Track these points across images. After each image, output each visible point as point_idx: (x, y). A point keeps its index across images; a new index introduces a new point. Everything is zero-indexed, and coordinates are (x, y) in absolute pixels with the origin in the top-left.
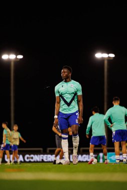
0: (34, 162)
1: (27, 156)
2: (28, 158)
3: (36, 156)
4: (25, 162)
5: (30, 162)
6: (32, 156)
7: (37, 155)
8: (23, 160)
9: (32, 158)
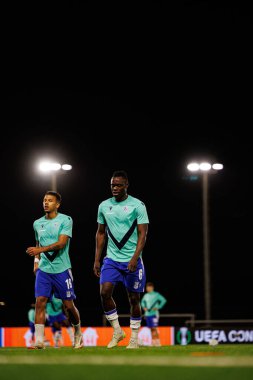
0: (244, 342)
1: (233, 332)
2: (233, 336)
3: (247, 333)
4: (228, 342)
5: (237, 342)
6: (241, 332)
7: (250, 330)
8: (224, 339)
9: (241, 336)
